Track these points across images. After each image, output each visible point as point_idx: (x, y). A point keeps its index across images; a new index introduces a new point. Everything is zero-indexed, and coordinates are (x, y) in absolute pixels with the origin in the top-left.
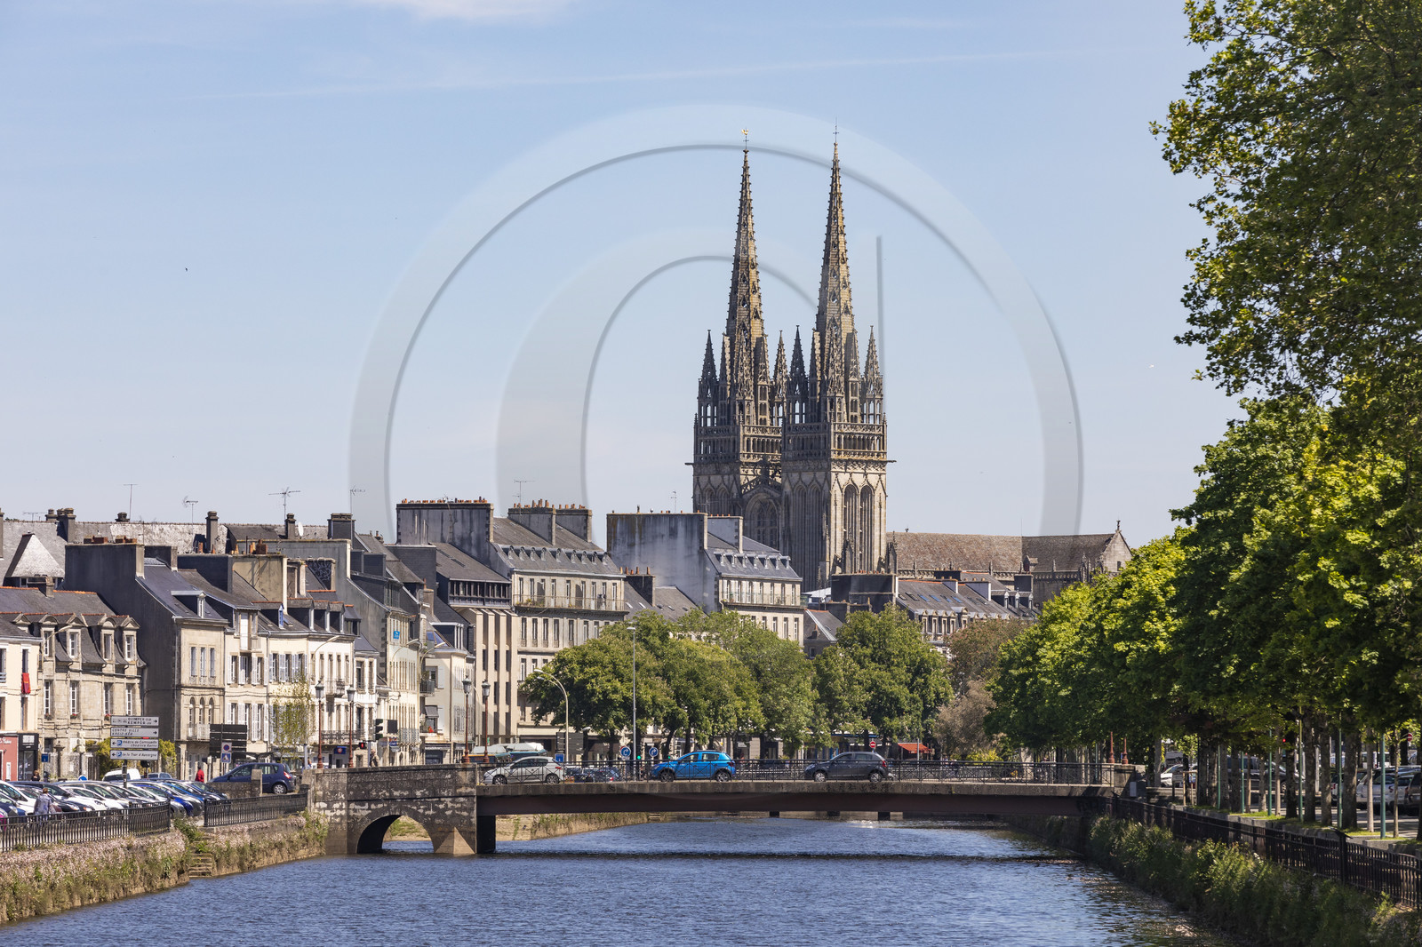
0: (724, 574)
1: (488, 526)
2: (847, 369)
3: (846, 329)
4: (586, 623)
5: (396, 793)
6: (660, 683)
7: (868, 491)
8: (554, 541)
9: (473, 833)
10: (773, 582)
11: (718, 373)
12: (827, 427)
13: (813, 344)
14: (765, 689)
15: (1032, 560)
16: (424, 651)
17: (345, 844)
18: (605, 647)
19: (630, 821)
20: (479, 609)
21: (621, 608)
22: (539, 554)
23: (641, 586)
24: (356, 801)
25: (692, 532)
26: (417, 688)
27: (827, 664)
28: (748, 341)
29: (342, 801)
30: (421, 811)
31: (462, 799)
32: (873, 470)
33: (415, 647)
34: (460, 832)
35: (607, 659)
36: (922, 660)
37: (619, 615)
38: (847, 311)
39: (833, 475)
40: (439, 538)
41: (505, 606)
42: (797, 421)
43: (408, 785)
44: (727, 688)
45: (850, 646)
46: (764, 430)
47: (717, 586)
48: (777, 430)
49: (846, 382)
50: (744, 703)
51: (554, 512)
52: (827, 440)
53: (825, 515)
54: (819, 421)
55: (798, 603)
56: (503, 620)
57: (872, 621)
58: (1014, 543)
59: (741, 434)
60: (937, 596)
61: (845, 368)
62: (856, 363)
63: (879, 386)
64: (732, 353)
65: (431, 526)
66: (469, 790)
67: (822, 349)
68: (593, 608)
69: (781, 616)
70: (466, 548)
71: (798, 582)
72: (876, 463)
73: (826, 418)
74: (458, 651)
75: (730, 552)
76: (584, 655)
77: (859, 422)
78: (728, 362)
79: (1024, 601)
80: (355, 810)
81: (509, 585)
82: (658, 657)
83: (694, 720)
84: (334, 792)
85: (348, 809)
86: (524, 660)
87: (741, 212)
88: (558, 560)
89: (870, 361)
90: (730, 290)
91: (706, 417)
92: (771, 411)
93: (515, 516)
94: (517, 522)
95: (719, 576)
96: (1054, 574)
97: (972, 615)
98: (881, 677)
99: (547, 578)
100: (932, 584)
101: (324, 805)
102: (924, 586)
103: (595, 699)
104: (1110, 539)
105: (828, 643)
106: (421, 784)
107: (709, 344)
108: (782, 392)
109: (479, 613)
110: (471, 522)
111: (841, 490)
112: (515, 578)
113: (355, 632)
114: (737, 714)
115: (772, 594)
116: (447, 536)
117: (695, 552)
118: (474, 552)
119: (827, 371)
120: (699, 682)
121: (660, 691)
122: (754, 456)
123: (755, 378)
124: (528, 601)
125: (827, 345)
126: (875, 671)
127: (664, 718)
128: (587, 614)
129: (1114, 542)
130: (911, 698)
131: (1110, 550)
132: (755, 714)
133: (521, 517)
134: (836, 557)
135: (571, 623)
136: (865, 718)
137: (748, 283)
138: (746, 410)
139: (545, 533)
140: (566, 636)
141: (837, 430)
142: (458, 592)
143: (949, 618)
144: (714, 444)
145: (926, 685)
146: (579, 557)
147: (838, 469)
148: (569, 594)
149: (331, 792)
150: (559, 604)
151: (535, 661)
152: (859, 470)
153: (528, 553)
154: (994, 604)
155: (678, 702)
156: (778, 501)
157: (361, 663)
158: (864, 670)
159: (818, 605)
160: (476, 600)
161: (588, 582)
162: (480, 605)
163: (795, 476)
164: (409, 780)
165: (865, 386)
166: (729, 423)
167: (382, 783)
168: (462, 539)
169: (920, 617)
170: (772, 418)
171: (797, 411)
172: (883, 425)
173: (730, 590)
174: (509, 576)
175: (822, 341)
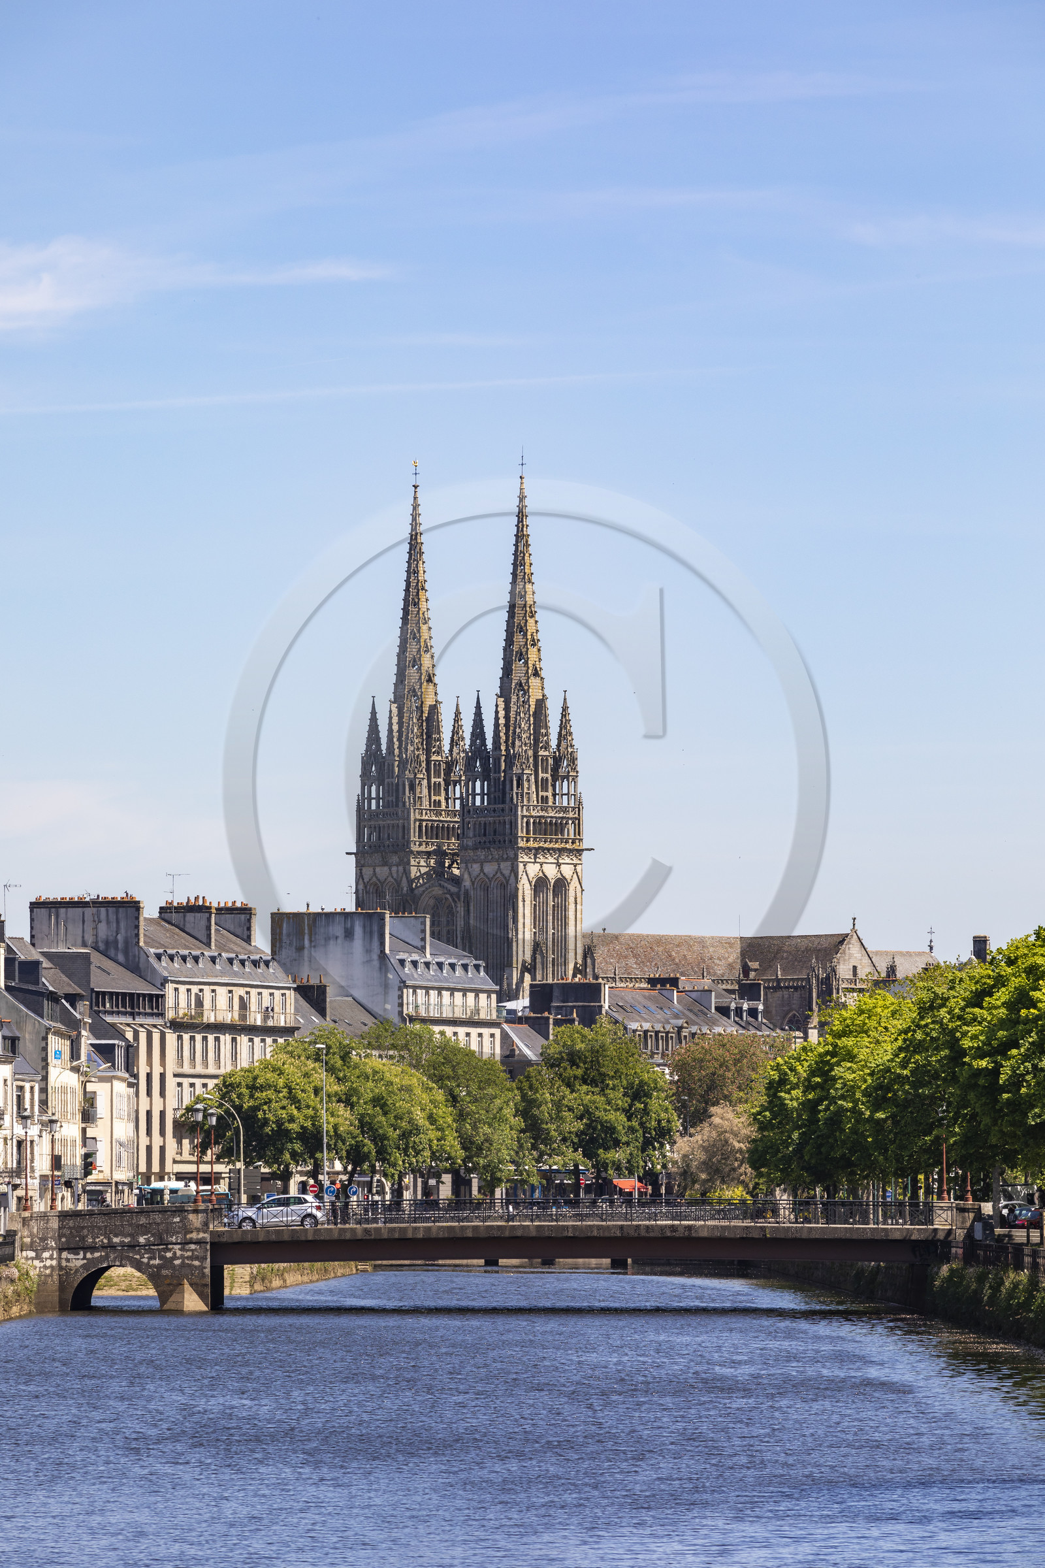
0: (409, 983)
1: (137, 927)
2: (536, 741)
3: (535, 695)
4: (251, 1040)
5: (116, 1240)
6: (341, 1109)
7: (561, 885)
8: (213, 944)
9: (206, 1285)
10: (465, 991)
11: (384, 747)
12: (513, 810)
13: (497, 712)
14: (461, 1116)
15: (754, 965)
16: (86, 1074)
17: (56, 1299)
18: (279, 1069)
19: (340, 1272)
20: (128, 1025)
21: (291, 1023)
22: (196, 959)
23: (313, 996)
24: (71, 1250)
25: (371, 933)
26: (79, 1117)
27: (531, 1087)
28: (420, 709)
29: (52, 1249)
30: (145, 1260)
31: (193, 1247)
32: (567, 860)
33: (76, 1070)
34: (191, 1285)
35: (281, 1082)
36: (641, 1082)
37: (288, 1031)
38: (536, 674)
39: (521, 866)
40: (79, 941)
41: (158, 1021)
42: (478, 803)
43: (128, 1229)
44: (420, 1117)
45: (558, 1066)
46: (439, 813)
47: (401, 997)
48: (454, 813)
49: (536, 756)
50: (439, 1134)
51: (214, 911)
52: (513, 825)
53: (511, 913)
54: (504, 802)
55: (494, 1016)
56: (156, 1037)
57: (584, 1036)
58: (731, 945)
59: (412, 819)
60: (653, 1007)
61: (534, 740)
62: (547, 734)
63: (573, 760)
64: (400, 723)
65: (70, 927)
66: (201, 1235)
67: (507, 717)
68: (259, 1023)
69: (474, 1031)
70: (112, 953)
71: (494, 992)
72: (570, 851)
73: (512, 799)
74: (119, 1074)
75: (415, 957)
76: (255, 1078)
77: (550, 803)
78: (396, 734)
79: (753, 1012)
80: (68, 1260)
81: (163, 996)
82: (339, 1079)
83: (382, 1155)
84: (43, 1239)
85: (60, 1258)
86: (180, 1085)
87: (410, 558)
88: (218, 967)
89: (564, 732)
90: (397, 650)
91: (370, 799)
92: (447, 790)
93: (167, 916)
94: (169, 923)
95: (403, 985)
96: (778, 981)
97: (694, 1029)
98: (594, 1102)
99: (205, 988)
100: (646, 993)
101: (32, 1254)
102: (638, 996)
103: (268, 1130)
104: (844, 940)
105: (529, 1063)
106: (144, 1230)
107: (374, 713)
108: (459, 769)
109: (128, 1029)
110: (118, 922)
111: (530, 883)
112: (170, 987)
113: (14, 1052)
114: (430, 1146)
115: (464, 1006)
116: (90, 940)
117: (375, 957)
118: (121, 958)
119: (513, 744)
120: (386, 1108)
121: (341, 1119)
122: (427, 844)
123: (428, 753)
124: (185, 1015)
125: (512, 714)
126: (585, 1095)
127: (347, 1151)
128: (252, 1030)
129: (849, 943)
130: (629, 1127)
131: (844, 952)
132: (452, 1146)
133: (174, 917)
134: (524, 962)
135: (234, 1040)
136: (576, 1150)
137: (419, 641)
138: (418, 790)
139: (202, 935)
140: (229, 1055)
141: (525, 813)
142: (104, 1005)
143: (667, 1033)
144: (379, 829)
145: (646, 1112)
146: (242, 962)
147: (526, 859)
148: (231, 1006)
149: (40, 1239)
150: (220, 1019)
151: (192, 1085)
152: (551, 860)
153: (184, 959)
154: (718, 1016)
155: (363, 1132)
156: (456, 897)
157: (21, 1088)
158: (575, 1095)
159: (513, 1018)
160: (125, 1014)
161: (254, 992)
162: (129, 1020)
163: (476, 867)
164: (131, 1225)
165: (557, 761)
166: (397, 806)
167: (100, 1228)
168: (107, 943)
169: (634, 1031)
170: (447, 799)
171: (478, 790)
172: (579, 807)
173: (418, 1002)
174: (163, 985)
175: (507, 709)
